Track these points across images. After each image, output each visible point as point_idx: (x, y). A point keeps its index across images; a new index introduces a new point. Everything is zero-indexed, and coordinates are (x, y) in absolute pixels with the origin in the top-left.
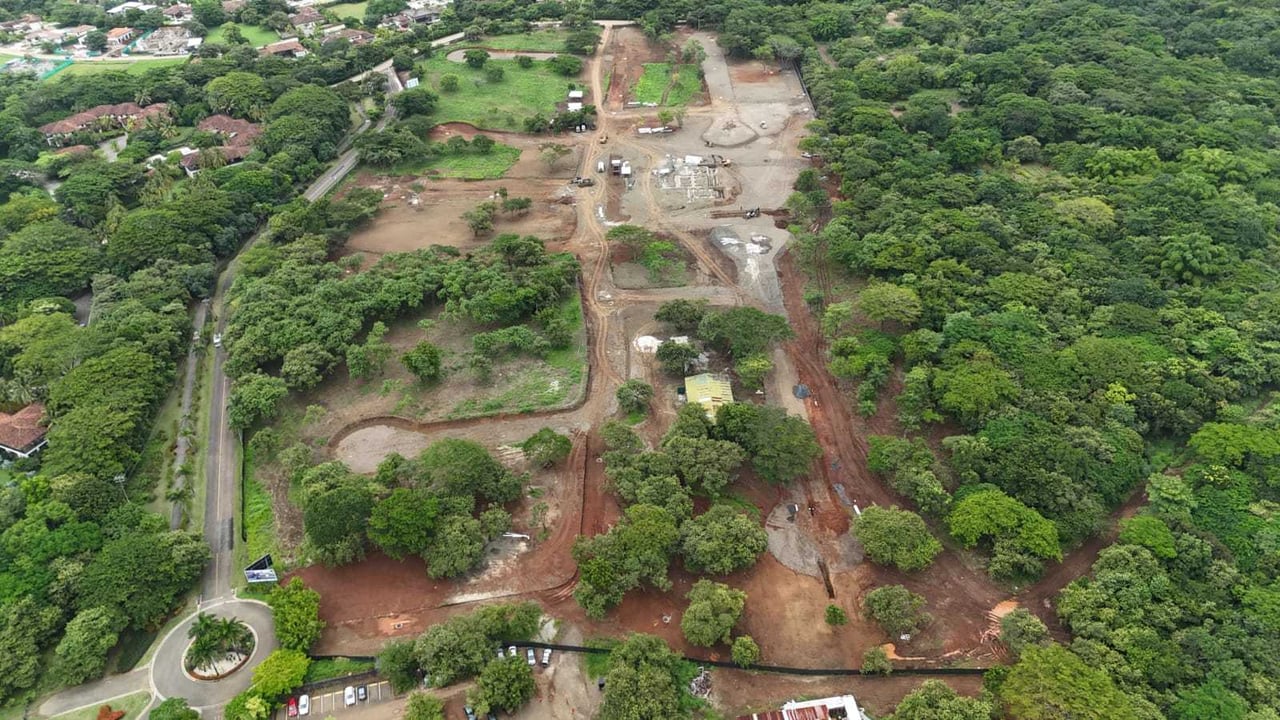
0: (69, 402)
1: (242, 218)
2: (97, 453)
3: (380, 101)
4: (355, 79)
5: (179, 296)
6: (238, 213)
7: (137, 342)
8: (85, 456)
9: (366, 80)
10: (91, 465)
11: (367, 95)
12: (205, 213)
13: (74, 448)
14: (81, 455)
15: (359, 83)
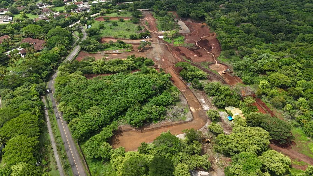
0: (9, 136)
1: (49, 68)
2: (27, 154)
3: (80, 32)
4: (70, 26)
5: (36, 94)
6: (47, 66)
7: (27, 111)
8: (22, 156)
9: (74, 26)
10: (25, 159)
11: (76, 30)
12: (36, 67)
13: (16, 153)
14: (20, 156)
15: (72, 27)
